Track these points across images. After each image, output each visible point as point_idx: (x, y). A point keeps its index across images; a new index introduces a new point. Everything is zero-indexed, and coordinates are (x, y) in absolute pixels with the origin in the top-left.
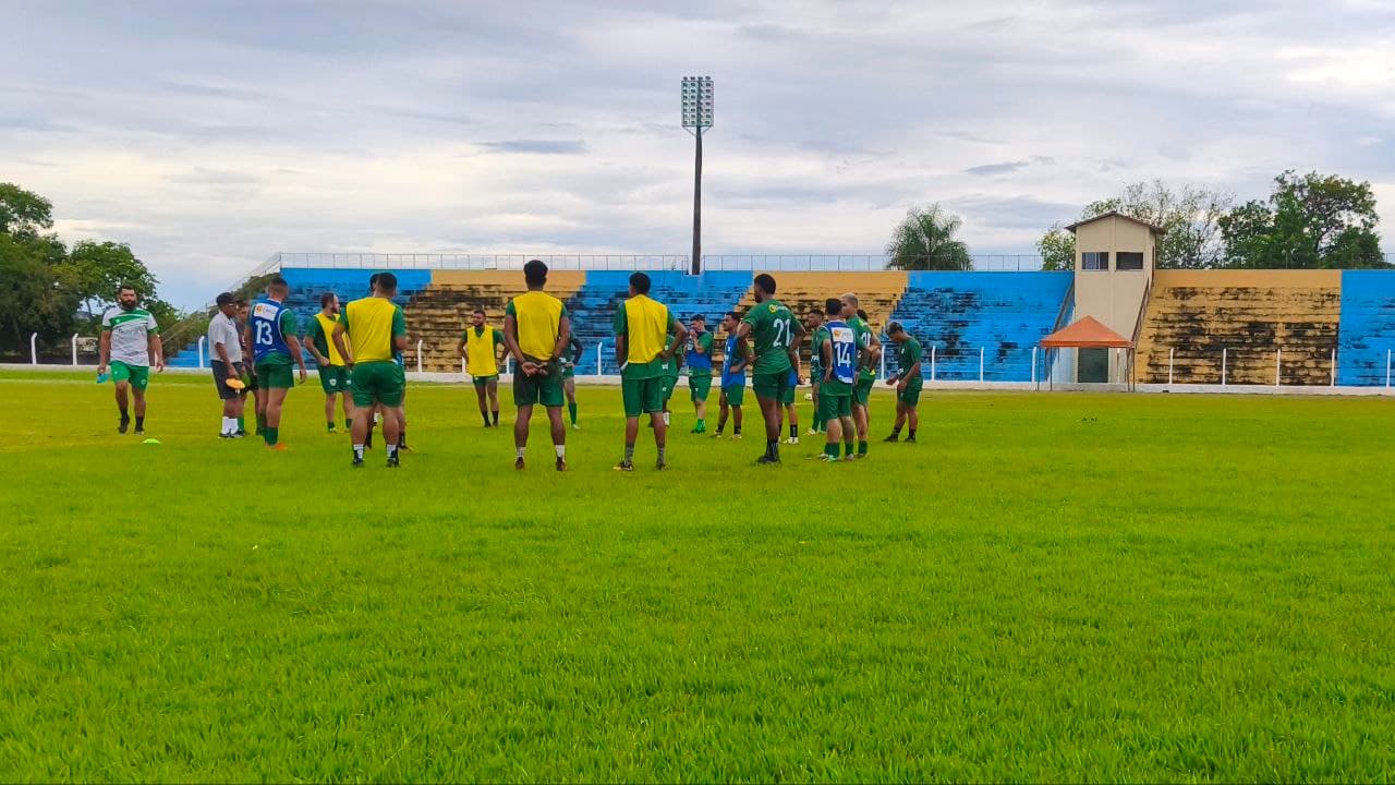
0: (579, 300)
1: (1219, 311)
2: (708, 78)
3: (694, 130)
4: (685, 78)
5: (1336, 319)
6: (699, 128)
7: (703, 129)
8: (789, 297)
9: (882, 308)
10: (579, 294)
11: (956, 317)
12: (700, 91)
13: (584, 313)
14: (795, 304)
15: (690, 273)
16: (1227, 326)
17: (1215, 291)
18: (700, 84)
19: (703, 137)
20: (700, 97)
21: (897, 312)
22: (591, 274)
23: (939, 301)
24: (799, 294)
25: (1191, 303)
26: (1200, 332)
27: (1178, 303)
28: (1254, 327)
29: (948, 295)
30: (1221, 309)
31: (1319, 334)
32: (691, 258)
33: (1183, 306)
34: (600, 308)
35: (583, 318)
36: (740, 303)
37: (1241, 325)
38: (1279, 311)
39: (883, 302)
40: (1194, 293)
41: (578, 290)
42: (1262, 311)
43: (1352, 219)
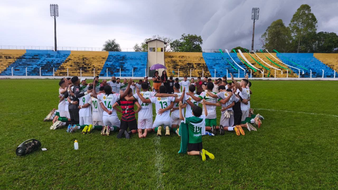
0: (24, 57)
1: (180, 61)
2: (57, 5)
3: (54, 17)
4: (51, 4)
5: (205, 62)
6: (55, 17)
7: (56, 17)
8: (80, 57)
9: (104, 59)
10: (24, 55)
11: (122, 62)
12: (55, 7)
13: (25, 60)
14: (82, 58)
15: (54, 50)
16: (182, 64)
17: (177, 57)
18: (55, 6)
19: (56, 18)
20: (55, 9)
21: (107, 61)
22: (27, 50)
23: (117, 58)
24: (82, 56)
25: (173, 59)
26: (177, 65)
27: (170, 59)
28: (189, 64)
29: (119, 57)
30: (180, 60)
31: (203, 65)
32: (54, 47)
33: (172, 60)
34: (30, 59)
35: (25, 61)
36: (68, 58)
37: (186, 64)
38: (192, 61)
39: (103, 58)
40: (173, 57)
41: (24, 54)
42: (189, 61)
43: (197, 43)
